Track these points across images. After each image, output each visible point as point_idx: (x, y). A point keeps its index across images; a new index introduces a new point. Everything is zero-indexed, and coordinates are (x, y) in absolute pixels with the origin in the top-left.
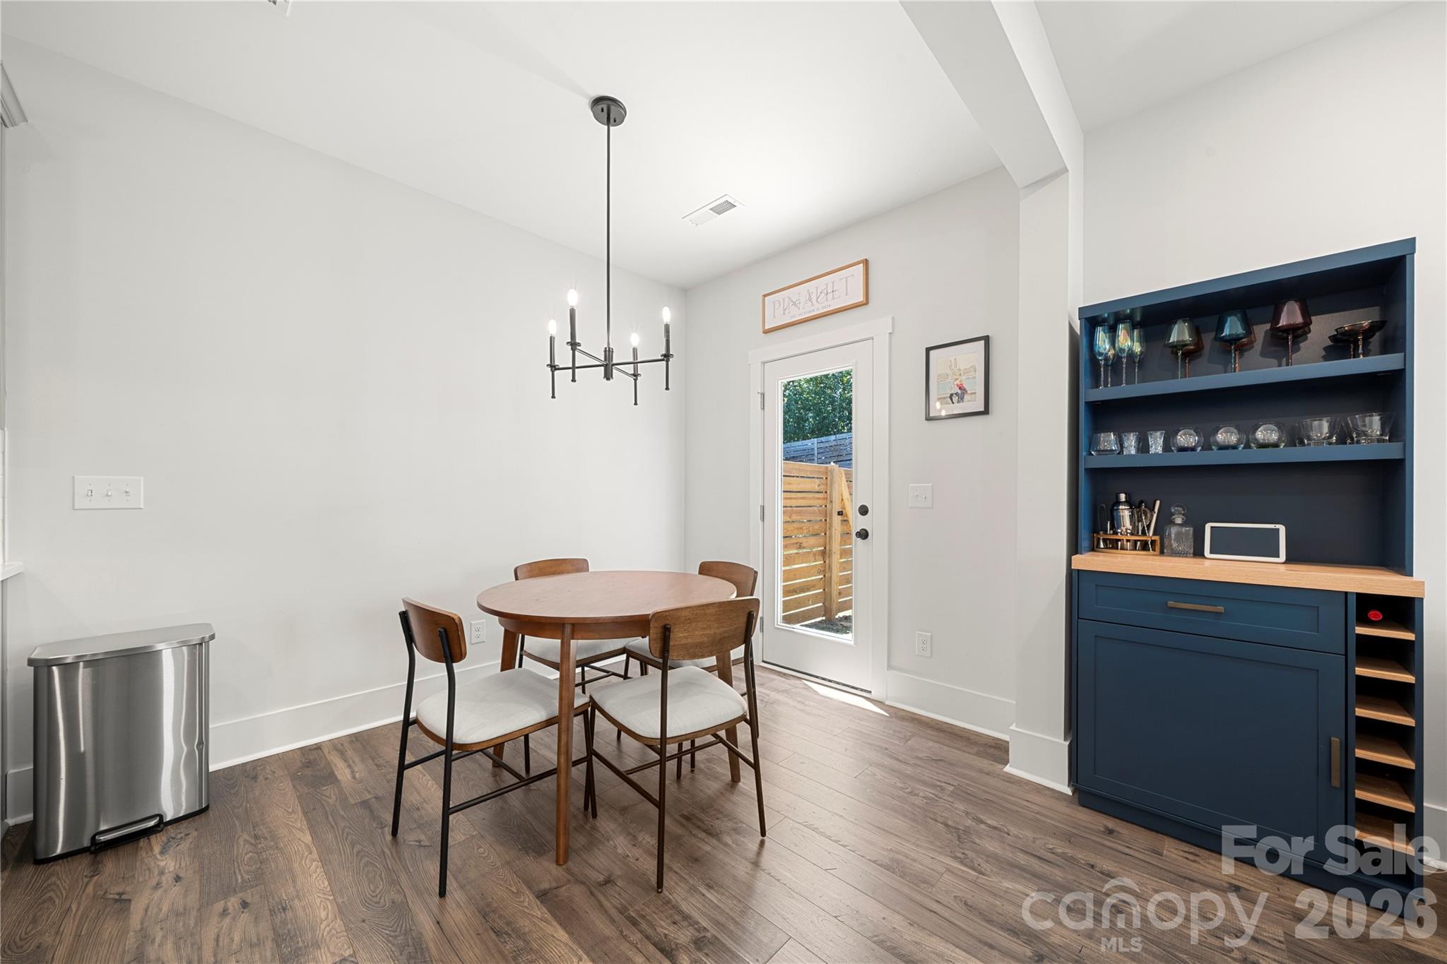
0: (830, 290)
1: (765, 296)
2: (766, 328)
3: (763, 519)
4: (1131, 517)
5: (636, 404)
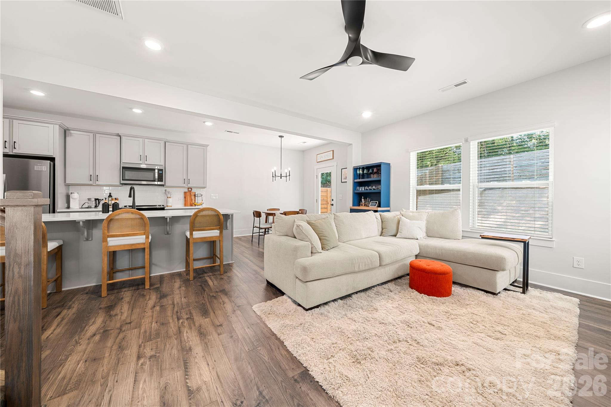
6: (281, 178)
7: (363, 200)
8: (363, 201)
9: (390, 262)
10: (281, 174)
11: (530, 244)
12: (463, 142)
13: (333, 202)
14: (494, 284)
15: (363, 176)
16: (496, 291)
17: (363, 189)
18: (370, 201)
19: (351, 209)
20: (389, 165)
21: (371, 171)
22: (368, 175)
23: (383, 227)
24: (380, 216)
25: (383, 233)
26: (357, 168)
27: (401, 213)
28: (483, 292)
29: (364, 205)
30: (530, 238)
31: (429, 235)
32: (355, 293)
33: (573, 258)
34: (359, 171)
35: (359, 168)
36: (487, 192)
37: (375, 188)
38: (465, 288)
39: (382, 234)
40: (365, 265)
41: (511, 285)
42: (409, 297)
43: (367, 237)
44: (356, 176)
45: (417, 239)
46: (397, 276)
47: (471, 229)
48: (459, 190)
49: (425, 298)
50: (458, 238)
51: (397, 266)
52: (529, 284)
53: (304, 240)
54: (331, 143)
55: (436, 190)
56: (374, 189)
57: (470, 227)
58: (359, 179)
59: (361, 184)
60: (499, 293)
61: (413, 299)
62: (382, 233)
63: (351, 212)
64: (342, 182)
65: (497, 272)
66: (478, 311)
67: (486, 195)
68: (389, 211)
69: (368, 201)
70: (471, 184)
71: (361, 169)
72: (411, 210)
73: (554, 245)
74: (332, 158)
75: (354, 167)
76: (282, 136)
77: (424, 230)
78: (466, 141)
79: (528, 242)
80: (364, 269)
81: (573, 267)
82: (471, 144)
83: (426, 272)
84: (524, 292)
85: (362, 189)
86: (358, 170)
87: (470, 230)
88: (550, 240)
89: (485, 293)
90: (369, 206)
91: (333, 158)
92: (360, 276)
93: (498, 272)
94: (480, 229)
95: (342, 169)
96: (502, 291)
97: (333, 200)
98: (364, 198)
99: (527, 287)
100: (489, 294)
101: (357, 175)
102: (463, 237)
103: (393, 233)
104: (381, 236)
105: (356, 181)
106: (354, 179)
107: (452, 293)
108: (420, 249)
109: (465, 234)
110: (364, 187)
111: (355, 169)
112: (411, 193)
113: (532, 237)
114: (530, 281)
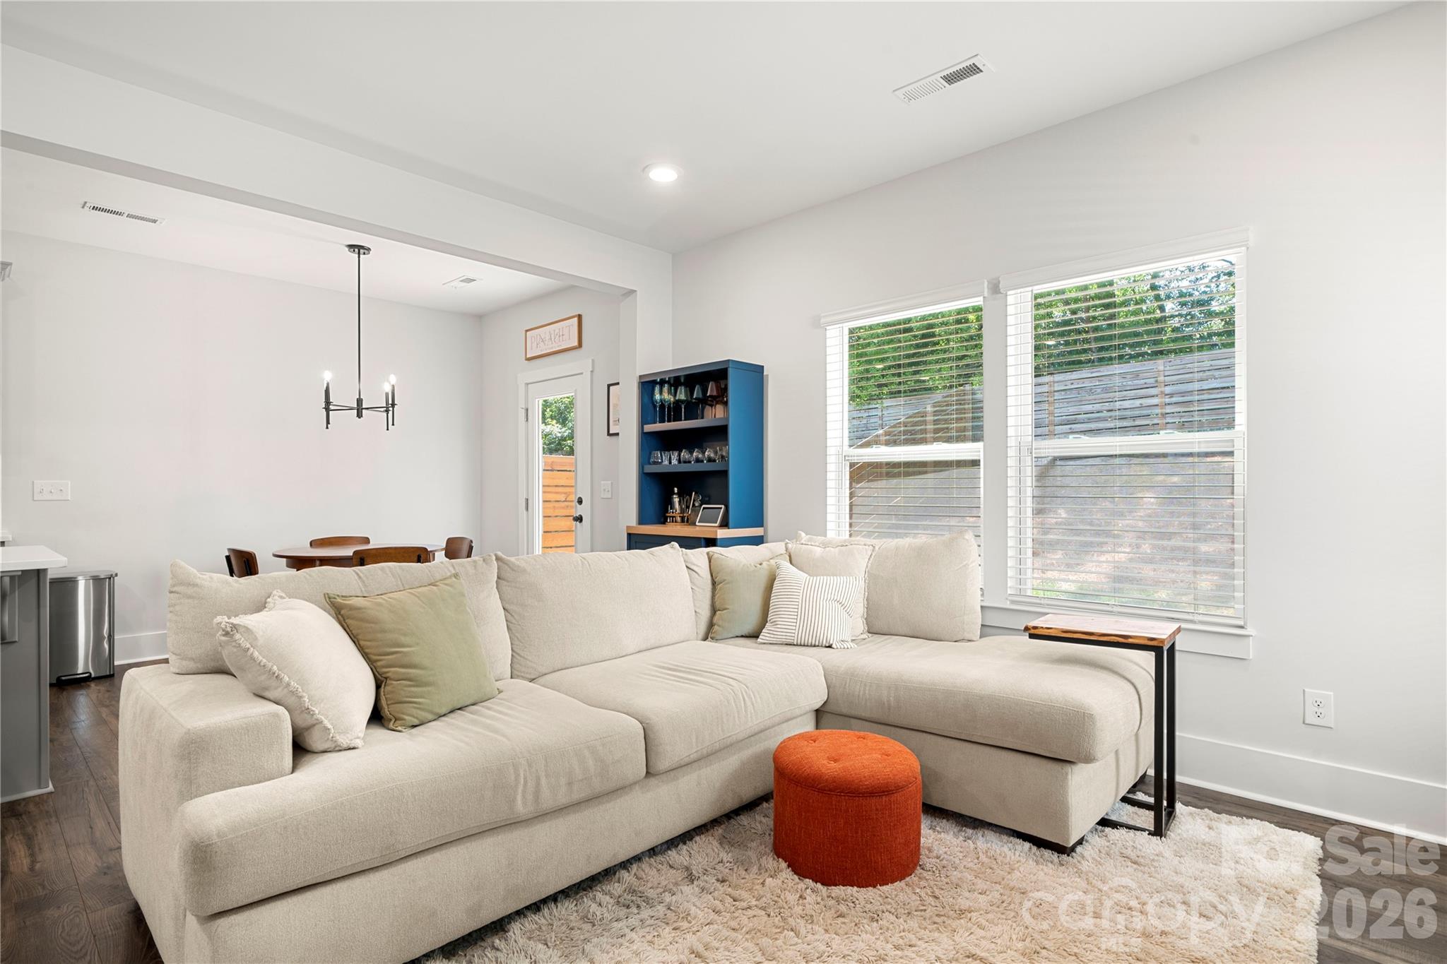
0: (561, 334)
1: (527, 331)
2: (528, 357)
3: (527, 509)
4: (680, 502)
5: (388, 429)
6: (359, 415)
7: (676, 500)
8: (677, 506)
9: (693, 757)
10: (359, 401)
11: (1177, 647)
12: (986, 295)
13: (580, 510)
14: (1060, 815)
15: (673, 411)
16: (1068, 840)
17: (674, 462)
18: (701, 505)
19: (629, 535)
20: (756, 373)
21: (697, 393)
22: (693, 409)
23: (718, 605)
24: (710, 562)
25: (716, 627)
26: (654, 383)
27: (787, 549)
28: (1027, 845)
29: (679, 519)
30: (1179, 630)
31: (877, 627)
32: (528, 908)
33: (1304, 690)
34: (661, 393)
35: (662, 383)
36: (1058, 471)
37: (712, 455)
38: (970, 831)
39: (710, 633)
40: (570, 784)
41: (1125, 800)
42: (754, 902)
43: (643, 647)
44: (649, 410)
45: (830, 647)
46: (731, 804)
47: (1013, 602)
48: (975, 463)
49: (810, 898)
50: (968, 636)
51: (732, 762)
52: (1177, 786)
53: (267, 694)
54: (573, 287)
55: (908, 464)
56: (710, 460)
57: (1009, 592)
58: (662, 421)
59: (668, 441)
60: (1080, 842)
61: (763, 909)
62: (711, 625)
63: (629, 548)
64: (609, 434)
65: (1068, 768)
66: (993, 940)
67: (1059, 481)
68: (758, 541)
69: (694, 505)
70: (1012, 442)
71: (666, 388)
72: (831, 534)
73: (1251, 650)
74: (576, 344)
75: (641, 377)
76: (362, 247)
77: (860, 609)
78: (995, 289)
79: (1173, 645)
80: (563, 799)
81: (1304, 723)
82: (1010, 300)
83: (821, 791)
84: (1158, 831)
85: (670, 461)
86: (657, 389)
87: (1008, 605)
88: (1237, 633)
89: (1034, 848)
90: (694, 524)
91: (580, 345)
92: (546, 835)
93: (1073, 767)
94: (1038, 601)
95: (609, 386)
96: (1092, 831)
97: (580, 501)
98: (680, 495)
99: (1171, 805)
100: (1047, 853)
101: (655, 407)
102: (986, 630)
103: (748, 627)
104: (705, 639)
105: (649, 428)
106: (644, 420)
107: (924, 859)
108: (828, 687)
109: (994, 620)
110: (676, 454)
111: (648, 385)
112: (831, 476)
113: (1184, 625)
114: (1180, 775)
